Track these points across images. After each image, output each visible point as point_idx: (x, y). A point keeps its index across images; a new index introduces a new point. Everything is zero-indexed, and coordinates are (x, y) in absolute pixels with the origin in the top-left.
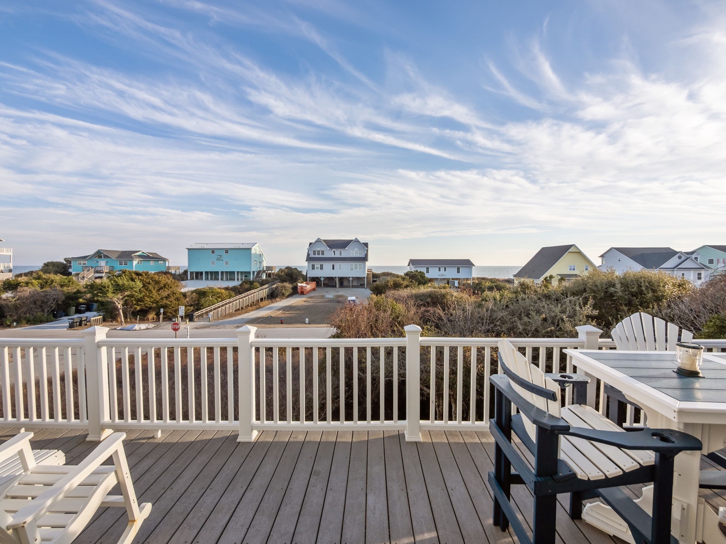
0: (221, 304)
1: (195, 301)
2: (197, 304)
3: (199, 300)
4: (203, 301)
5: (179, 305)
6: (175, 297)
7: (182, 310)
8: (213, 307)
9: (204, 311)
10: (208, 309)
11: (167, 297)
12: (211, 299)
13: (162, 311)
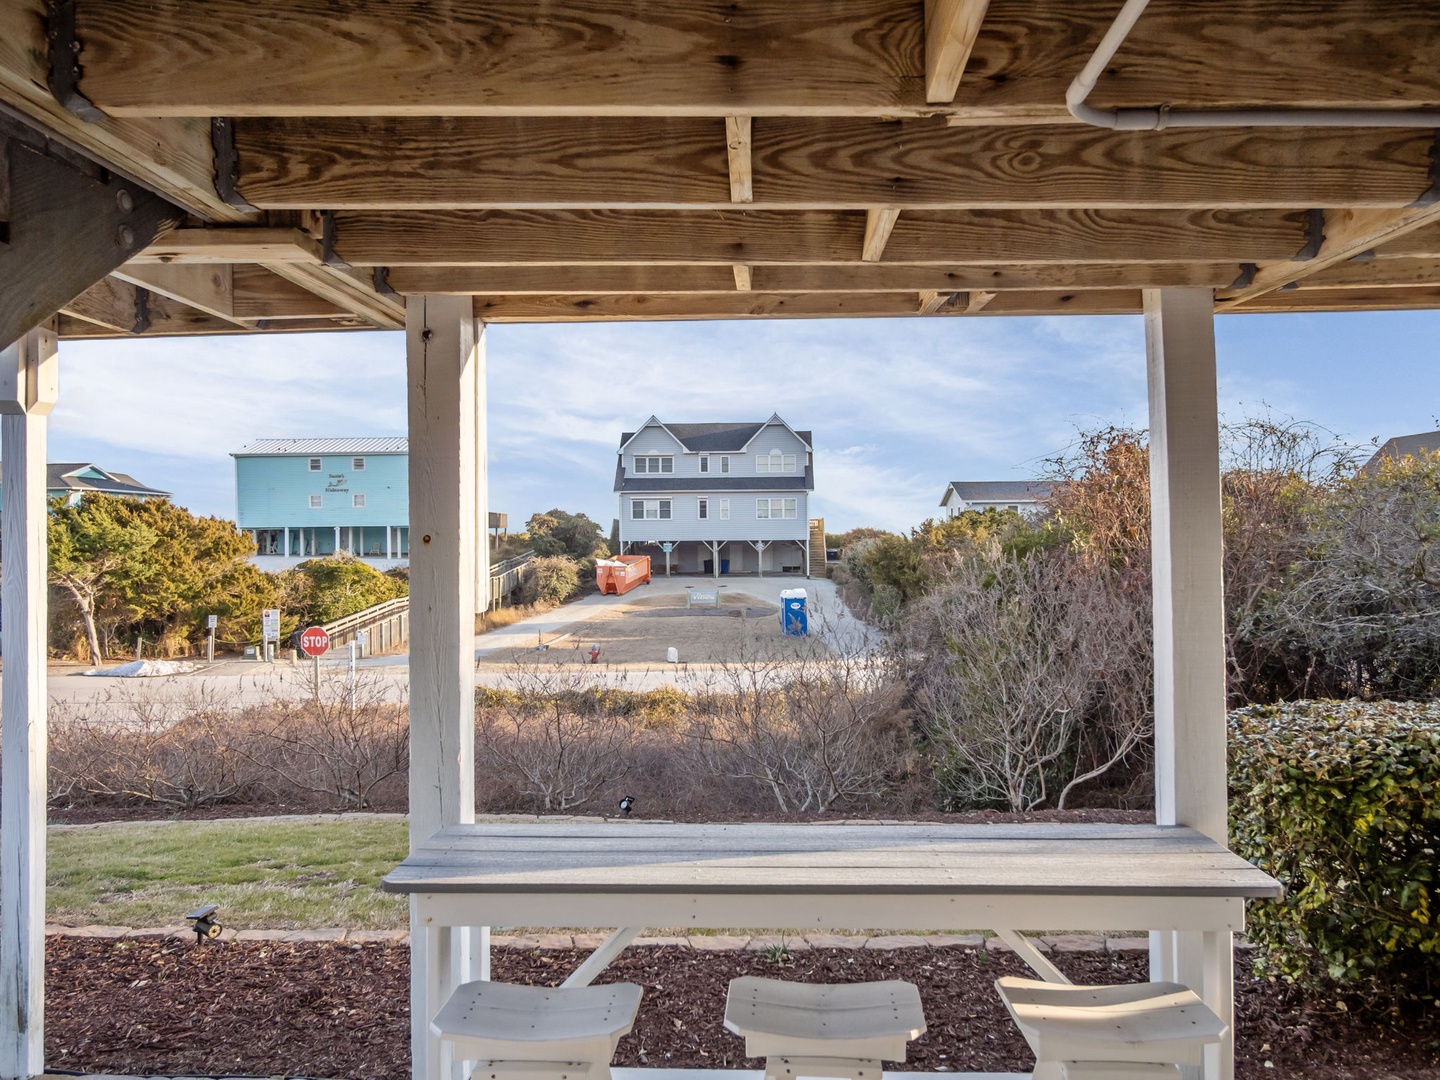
0: (377, 610)
1: (305, 597)
2: (312, 609)
3: (313, 597)
4: (327, 597)
5: (260, 605)
6: (249, 581)
7: (273, 624)
8: (358, 618)
9: (334, 628)
10: (347, 622)
11: (228, 580)
12: (349, 593)
13: (213, 622)
